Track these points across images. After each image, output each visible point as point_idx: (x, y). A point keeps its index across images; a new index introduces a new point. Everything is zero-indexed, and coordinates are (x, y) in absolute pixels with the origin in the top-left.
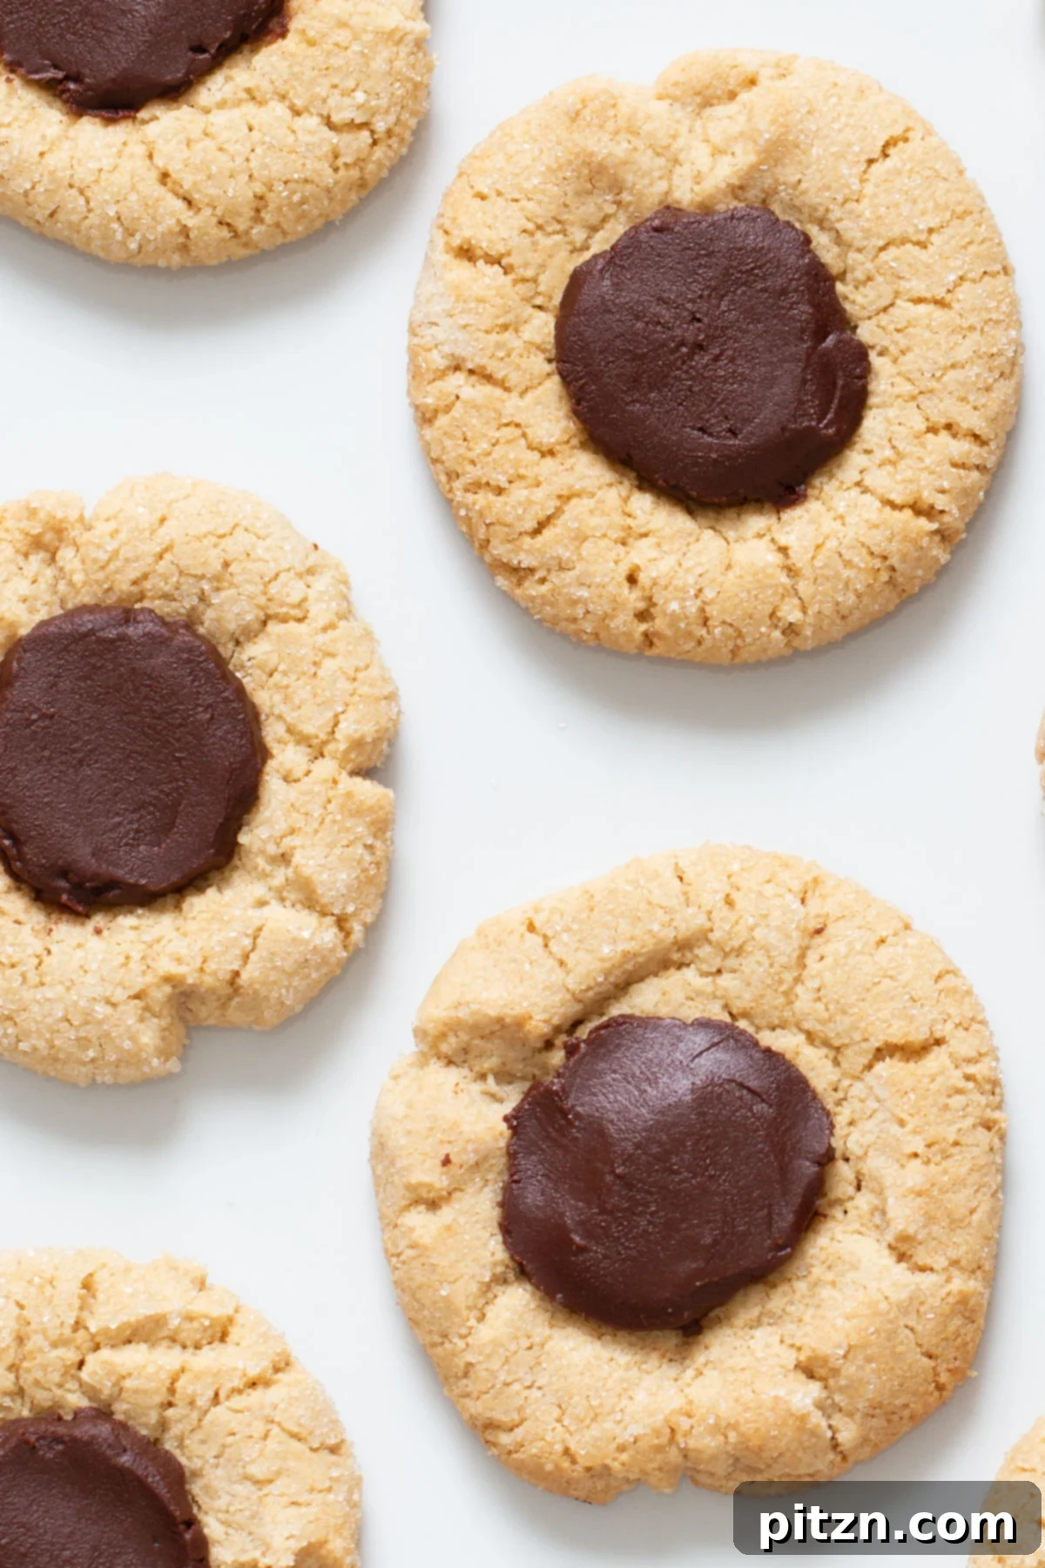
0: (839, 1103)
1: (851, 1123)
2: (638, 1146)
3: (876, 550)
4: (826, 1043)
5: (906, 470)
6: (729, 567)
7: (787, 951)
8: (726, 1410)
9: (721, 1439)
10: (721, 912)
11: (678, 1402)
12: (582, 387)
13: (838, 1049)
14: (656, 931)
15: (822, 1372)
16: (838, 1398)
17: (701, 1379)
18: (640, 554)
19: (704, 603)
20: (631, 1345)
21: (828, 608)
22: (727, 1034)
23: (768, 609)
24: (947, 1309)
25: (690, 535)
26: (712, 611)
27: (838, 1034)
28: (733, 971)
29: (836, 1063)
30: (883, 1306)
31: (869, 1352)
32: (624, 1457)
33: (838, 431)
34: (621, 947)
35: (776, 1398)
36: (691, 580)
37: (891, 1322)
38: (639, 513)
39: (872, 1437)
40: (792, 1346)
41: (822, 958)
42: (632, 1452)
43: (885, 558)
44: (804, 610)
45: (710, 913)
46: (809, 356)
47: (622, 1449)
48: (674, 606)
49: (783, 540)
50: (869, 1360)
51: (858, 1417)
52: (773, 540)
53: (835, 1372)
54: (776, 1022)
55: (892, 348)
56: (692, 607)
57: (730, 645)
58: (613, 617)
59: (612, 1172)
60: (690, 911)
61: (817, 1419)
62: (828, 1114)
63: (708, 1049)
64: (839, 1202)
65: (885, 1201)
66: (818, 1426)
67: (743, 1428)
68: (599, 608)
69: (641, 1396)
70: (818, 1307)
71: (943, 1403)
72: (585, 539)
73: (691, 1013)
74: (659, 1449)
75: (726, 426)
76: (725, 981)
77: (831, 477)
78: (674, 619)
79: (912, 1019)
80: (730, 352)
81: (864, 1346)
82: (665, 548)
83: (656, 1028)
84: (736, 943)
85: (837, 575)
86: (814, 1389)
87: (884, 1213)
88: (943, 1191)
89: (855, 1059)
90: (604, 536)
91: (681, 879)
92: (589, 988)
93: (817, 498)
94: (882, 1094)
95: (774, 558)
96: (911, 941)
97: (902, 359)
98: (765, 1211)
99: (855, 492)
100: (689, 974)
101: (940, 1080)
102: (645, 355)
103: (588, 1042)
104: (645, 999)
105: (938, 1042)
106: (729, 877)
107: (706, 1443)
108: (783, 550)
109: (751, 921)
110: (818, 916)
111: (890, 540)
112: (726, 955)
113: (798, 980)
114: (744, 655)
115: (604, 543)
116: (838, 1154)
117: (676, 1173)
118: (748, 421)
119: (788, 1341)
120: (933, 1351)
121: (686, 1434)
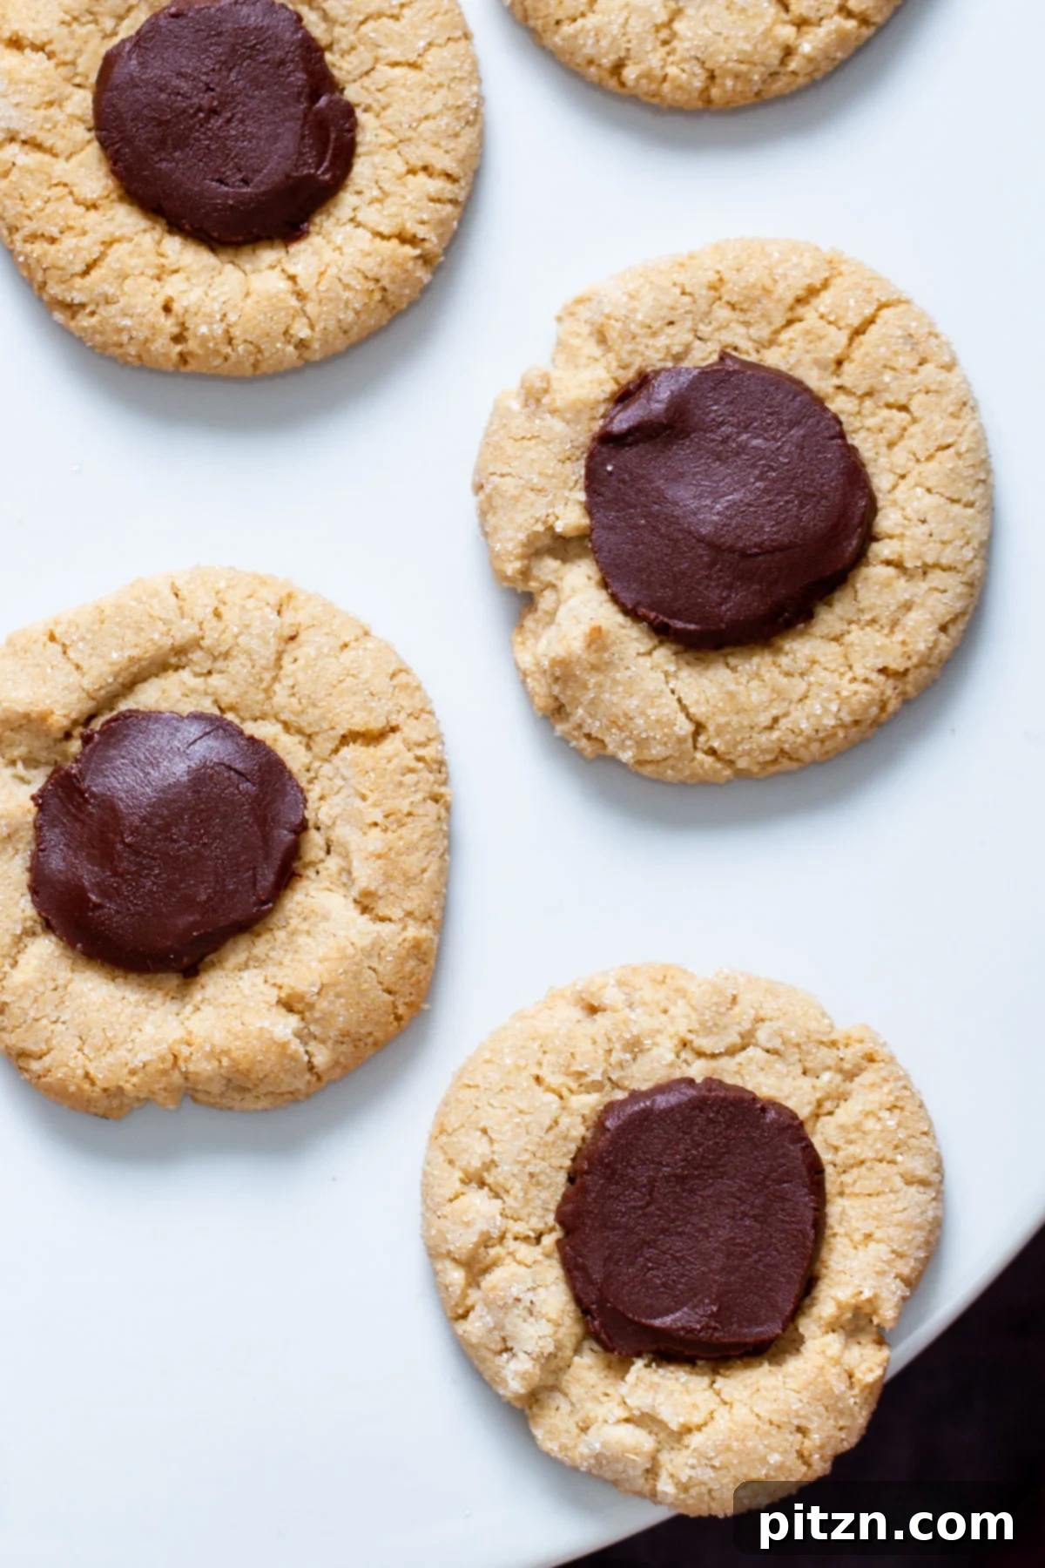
0: (310, 781)
1: (322, 798)
2: (143, 819)
3: (370, 274)
4: (300, 731)
5: (391, 207)
6: (247, 295)
7: (267, 653)
8: (220, 1039)
9: (216, 1063)
10: (211, 622)
11: (179, 1033)
12: (117, 151)
13: (310, 736)
14: (157, 639)
15: (299, 1006)
16: (312, 1028)
17: (199, 1014)
18: (173, 287)
19: (229, 325)
20: (140, 985)
21: (332, 325)
22: (217, 725)
23: (282, 328)
24: (404, 952)
25: (214, 269)
26: (236, 332)
27: (310, 724)
28: (221, 672)
29: (308, 747)
30: (350, 951)
31: (339, 989)
32: (135, 1080)
33: (333, 177)
34: (127, 653)
35: (261, 1029)
36: (216, 306)
37: (357, 964)
38: (169, 253)
39: (342, 1059)
40: (274, 985)
41: (295, 660)
42: (141, 1075)
43: (377, 280)
44: (312, 327)
45: (201, 624)
46: (305, 116)
47: (133, 1072)
48: (204, 329)
49: (292, 270)
50: (338, 996)
51: (330, 1044)
52: (283, 271)
53: (311, 1006)
54: (258, 714)
55: (376, 106)
56: (219, 329)
57: (252, 359)
58: (153, 341)
59: (122, 841)
60: (185, 622)
61: (296, 1046)
62: (302, 791)
63: (201, 738)
64: (312, 864)
65: (350, 863)
66: (296, 1051)
67: (234, 1055)
68: (141, 335)
69: (149, 1029)
70: (296, 952)
71: (401, 1031)
72: (126, 277)
73: (187, 708)
74: (164, 1073)
75: (239, 176)
76: (215, 680)
77: (329, 215)
78: (204, 341)
79: (371, 710)
80: (239, 115)
81: (334, 985)
82: (194, 281)
83: (157, 720)
84: (223, 649)
85: (338, 298)
86: (293, 1021)
87: (349, 873)
88: (399, 854)
89: (324, 745)
90: (142, 274)
91: (177, 595)
92: (101, 688)
93: (318, 233)
94: (347, 773)
95: (285, 285)
96: (370, 645)
97: (384, 114)
98: (251, 872)
99: (349, 227)
100: (185, 675)
101: (396, 761)
102: (168, 121)
103: (101, 733)
104: (148, 697)
105: (394, 729)
106: (217, 593)
107: (202, 1067)
108: (292, 278)
109: (236, 630)
110: (292, 625)
111: (381, 265)
112: (215, 659)
113: (275, 679)
114: (264, 367)
115: (142, 280)
116: (311, 824)
117: (175, 841)
118: (258, 171)
119: (272, 981)
120: (394, 988)
121: (187, 1060)
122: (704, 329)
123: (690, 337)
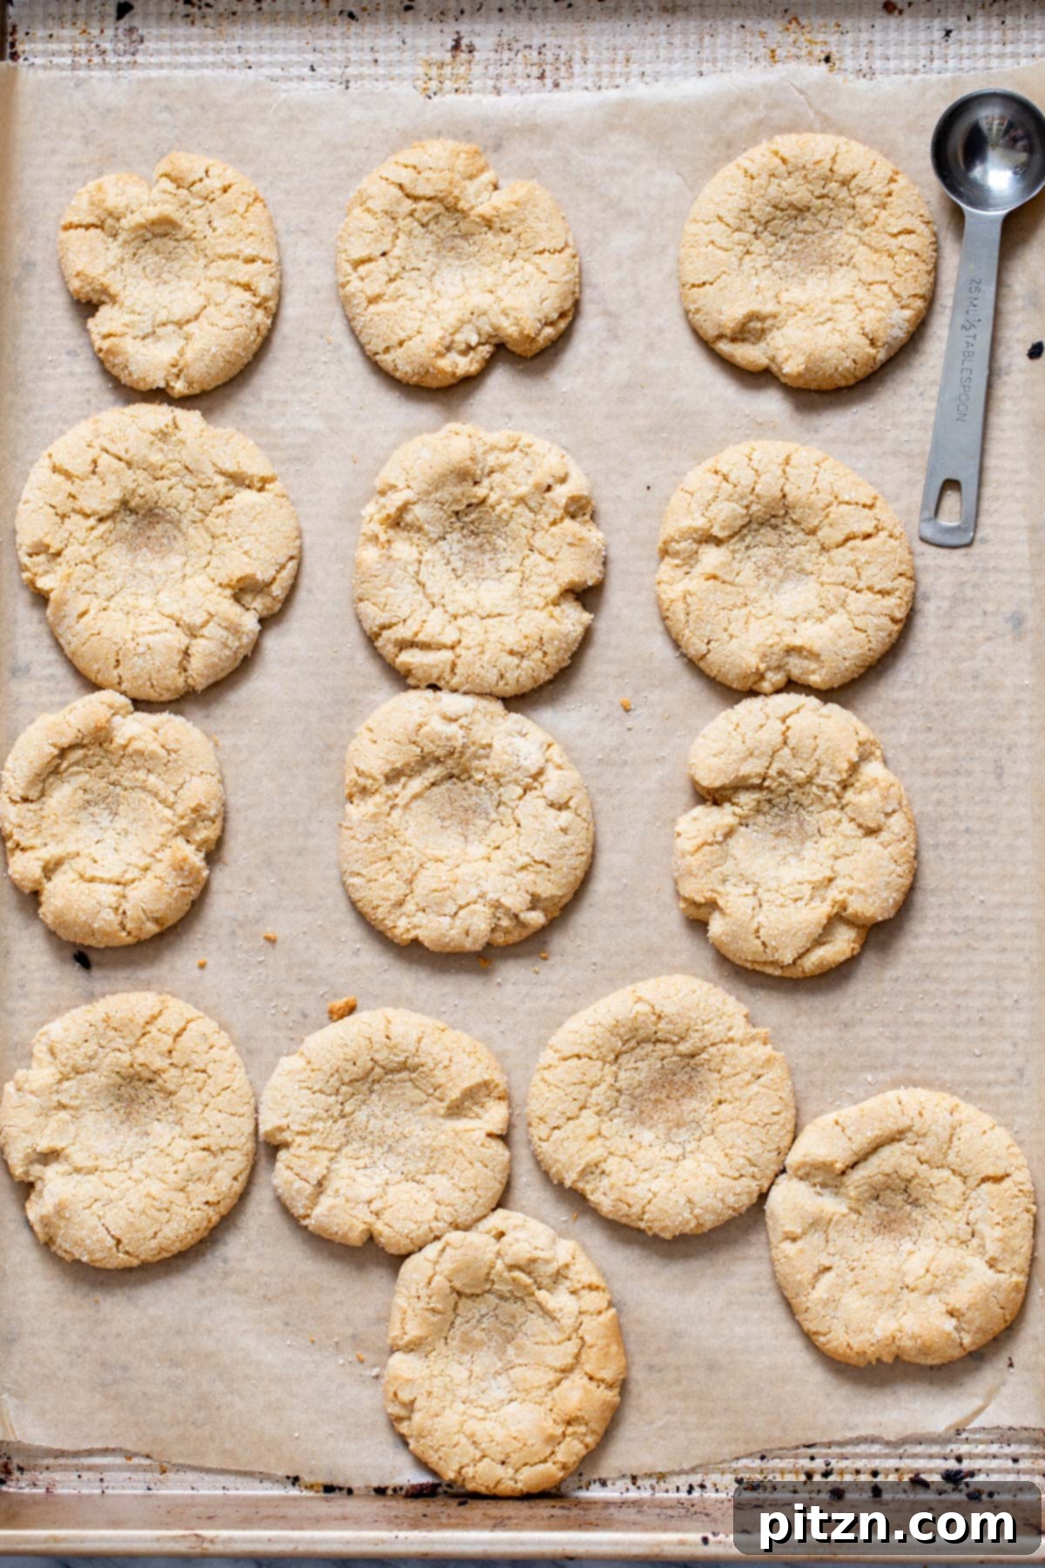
0: (966, 1200)
4: (961, 1175)
7: (945, 1135)
8: (916, 1330)
9: (914, 1341)
10: (917, 1119)
11: (896, 1326)
13: (966, 1177)
14: (891, 1126)
15: (957, 1314)
16: (964, 1326)
17: (906, 1316)
24: (1010, 1289)
27: (966, 1171)
28: (922, 1143)
29: (965, 1183)
30: (984, 1287)
31: (978, 1307)
32: (875, 1351)
34: (875, 1133)
35: (938, 1325)
37: (987, 1294)
39: (977, 1341)
40: (944, 1303)
41: (960, 1139)
42: (878, 1347)
45: (912, 1119)
47: (872, 1345)
50: (977, 1310)
51: (972, 1333)
53: (963, 1315)
54: (940, 1165)
60: (904, 1118)
61: (955, 1334)
64: (965, 1242)
65: (984, 1242)
66: (955, 1337)
67: (924, 1338)
69: (880, 1322)
70: (956, 1287)
74: (888, 1345)
76: (919, 1148)
79: (998, 1165)
81: (976, 1304)
84: (923, 1132)
86: (954, 1322)
87: (984, 1247)
88: (1010, 1239)
89: (973, 1182)
91: (900, 1104)
94: (984, 1196)
96: (998, 1132)
100: (903, 1144)
101: (1009, 1191)
105: (1009, 1175)
106: (921, 1103)
107: (908, 1343)
109: (930, 1122)
110: (959, 1121)
112: (919, 1137)
113: (949, 1148)
116: (965, 1222)
120: (1006, 1307)
121: (900, 1339)
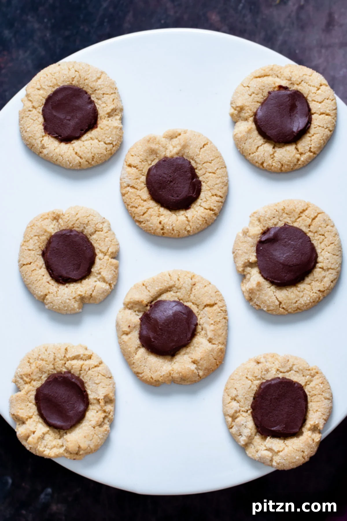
0: (198, 315)
1: (201, 318)
2: (163, 323)
3: (203, 217)
4: (196, 304)
5: (208, 203)
6: (177, 220)
7: (189, 288)
8: (179, 369)
9: (179, 375)
10: (177, 282)
11: (171, 368)
12: (151, 189)
13: (198, 305)
14: (166, 285)
15: (196, 363)
16: (199, 367)
17: (175, 364)
18: (162, 218)
19: (173, 227)
20: (163, 358)
21: (195, 227)
22: (178, 303)
23: (184, 228)
24: (218, 351)
25: (170, 215)
26: (175, 228)
27: (198, 303)
28: (179, 292)
29: (198, 308)
30: (207, 351)
32: (162, 378)
33: (196, 196)
34: (159, 288)
35: (188, 367)
36: (171, 223)
37: (208, 353)
38: (161, 211)
39: (205, 374)
40: (191, 358)
41: (195, 289)
42: (163, 377)
43: (205, 218)
44: (191, 228)
45: (175, 282)
46: (191, 183)
47: (161, 377)
48: (168, 227)
49: (187, 216)
50: (204, 360)
51: (203, 370)
52: (185, 216)
53: (199, 363)
54: (187, 301)
55: (205, 181)
56: (171, 228)
57: (178, 234)
58: (157, 230)
59: (159, 328)
60: (171, 282)
62: (196, 317)
63: (175, 306)
64: (199, 332)
65: (207, 332)
66: (196, 372)
67: (183, 373)
68: (154, 228)
69: (164, 368)
70: (195, 351)
71: (218, 368)
72: (152, 216)
73: (172, 300)
74: (168, 377)
75: (176, 195)
76: (178, 294)
77: (195, 204)
78: (168, 230)
79: (211, 300)
80: (177, 182)
81: (204, 358)
82: (166, 217)
83: (166, 302)
84: (180, 287)
85: (197, 221)
86: (195, 366)
87: (207, 334)
88: (217, 330)
89: (201, 307)
90: (155, 215)
91: (170, 276)
92: (154, 296)
93: (193, 208)
94: (206, 313)
95: (185, 219)
96: (211, 286)
97: (207, 183)
98: (186, 334)
99: (199, 207)
100: (172, 293)
101: (216, 310)
102: (162, 183)
103: (154, 305)
104: (164, 297)
105: (215, 304)
106: (178, 275)
107: (176, 375)
108: (187, 217)
109: (182, 283)
110: (194, 282)
111: (206, 215)
112: (178, 289)
113: (191, 293)
114: (180, 236)
115: (155, 216)
116: (198, 324)
117: (170, 328)
118: (180, 194)
120: (216, 358)
121: (172, 374)
122: (281, 219)
123: (278, 220)
